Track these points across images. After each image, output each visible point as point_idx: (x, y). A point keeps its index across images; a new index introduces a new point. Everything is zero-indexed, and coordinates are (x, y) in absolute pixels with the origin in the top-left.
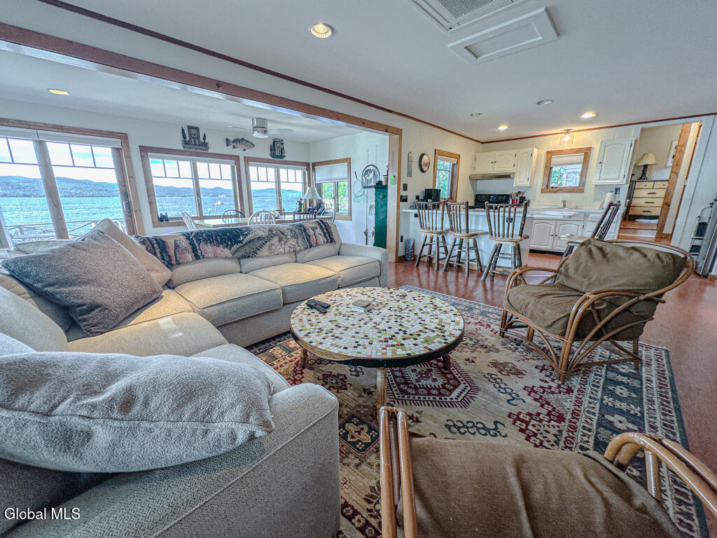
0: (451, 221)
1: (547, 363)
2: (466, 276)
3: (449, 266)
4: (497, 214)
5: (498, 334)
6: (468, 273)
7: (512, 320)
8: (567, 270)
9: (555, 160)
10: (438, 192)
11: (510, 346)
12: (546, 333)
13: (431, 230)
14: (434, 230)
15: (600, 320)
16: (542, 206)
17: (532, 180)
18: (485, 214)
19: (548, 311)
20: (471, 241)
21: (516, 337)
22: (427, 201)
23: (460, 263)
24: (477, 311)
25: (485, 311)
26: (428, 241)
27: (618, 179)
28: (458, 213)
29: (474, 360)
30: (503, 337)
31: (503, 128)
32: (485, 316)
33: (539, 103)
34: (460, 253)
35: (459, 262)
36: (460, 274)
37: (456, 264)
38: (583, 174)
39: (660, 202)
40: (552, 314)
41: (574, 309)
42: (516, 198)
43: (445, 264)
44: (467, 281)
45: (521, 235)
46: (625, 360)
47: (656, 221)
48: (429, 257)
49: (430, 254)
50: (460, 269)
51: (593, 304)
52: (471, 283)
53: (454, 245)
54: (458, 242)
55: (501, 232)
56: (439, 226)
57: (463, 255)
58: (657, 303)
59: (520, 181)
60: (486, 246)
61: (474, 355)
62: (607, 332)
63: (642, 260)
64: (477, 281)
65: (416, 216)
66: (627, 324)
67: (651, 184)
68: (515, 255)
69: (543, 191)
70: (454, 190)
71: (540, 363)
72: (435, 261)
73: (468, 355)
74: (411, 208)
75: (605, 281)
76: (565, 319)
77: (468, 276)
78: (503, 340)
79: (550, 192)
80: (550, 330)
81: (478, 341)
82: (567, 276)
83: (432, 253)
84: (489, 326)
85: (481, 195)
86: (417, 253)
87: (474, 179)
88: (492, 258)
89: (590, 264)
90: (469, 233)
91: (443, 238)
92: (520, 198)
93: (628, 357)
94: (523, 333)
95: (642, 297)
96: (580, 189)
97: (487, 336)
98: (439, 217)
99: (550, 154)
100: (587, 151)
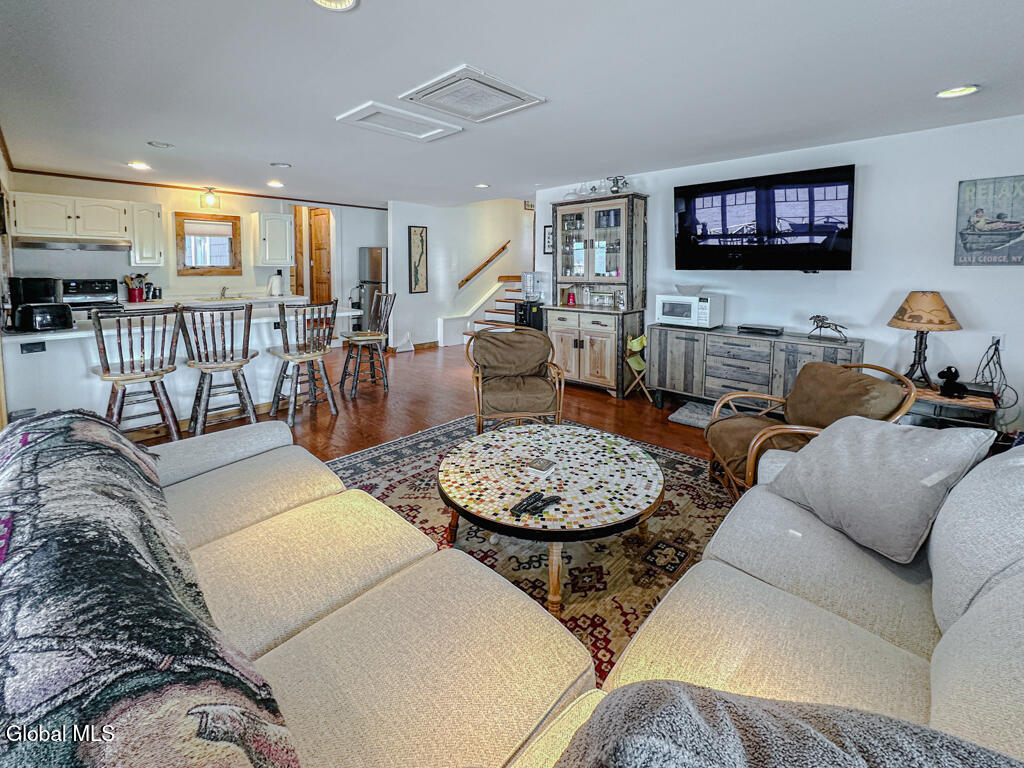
9: (190, 226)
27: (286, 260)
31: (140, 166)
59: (144, 258)
69: (179, 273)
79: (191, 275)
96: (234, 271)
99: (180, 217)
100: (235, 221)
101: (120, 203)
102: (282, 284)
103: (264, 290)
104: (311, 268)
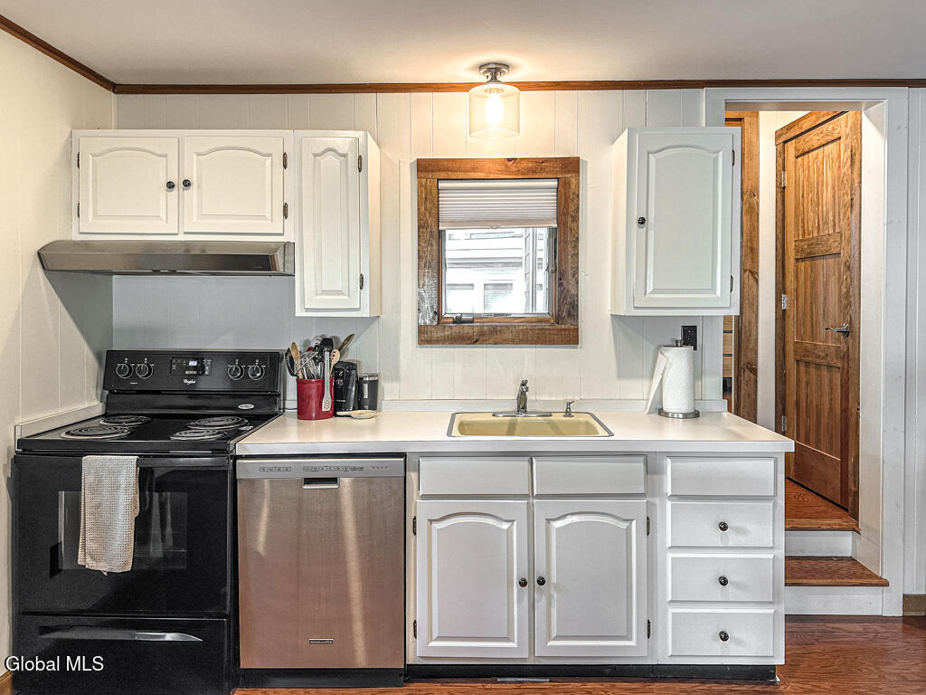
9: (454, 199)
42: (316, 368)
59: (324, 292)
69: (423, 338)
79: (451, 341)
85: (136, 356)
92: (336, 370)
99: (431, 172)
100: (566, 171)
101: (273, 140)
102: (697, 373)
103: (641, 391)
104: (781, 316)
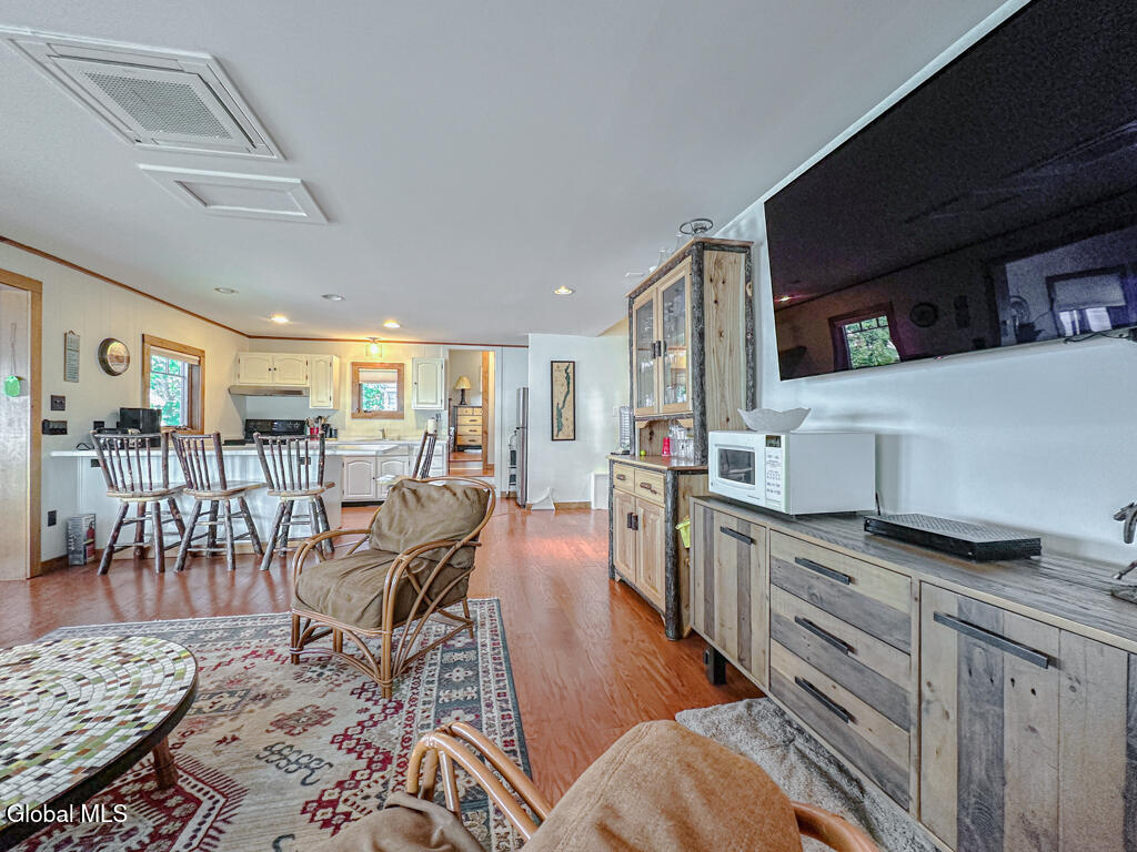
0: (185, 469)
1: (366, 678)
2: (229, 568)
3: (191, 557)
4: (276, 452)
5: (289, 660)
6: (234, 562)
7: (311, 626)
8: (379, 528)
9: (364, 374)
10: (154, 415)
11: (310, 674)
12: (356, 630)
13: (138, 490)
14: (146, 490)
15: (421, 588)
16: (354, 438)
17: (336, 399)
18: (255, 452)
19: (356, 596)
20: (235, 502)
21: (320, 655)
22: (126, 432)
23: (217, 546)
24: (248, 633)
25: (266, 627)
26: (132, 513)
27: (436, 403)
28: (200, 453)
29: (237, 734)
30: (298, 663)
31: (280, 319)
32: (267, 635)
33: (325, 296)
34: (213, 529)
35: (213, 545)
36: (218, 568)
37: (205, 551)
38: (400, 396)
39: (480, 430)
40: (361, 598)
41: (387, 581)
42: (316, 425)
43: (180, 554)
44: (233, 578)
45: (321, 482)
46: (459, 630)
47: (480, 451)
48: (141, 548)
49: (141, 540)
50: (216, 558)
51: (407, 567)
52: (243, 580)
53: (198, 515)
54: (206, 507)
55: (288, 481)
56: (158, 479)
57: (221, 530)
58: (475, 548)
59: (319, 401)
60: (265, 508)
61: (237, 723)
62: (432, 601)
63: (452, 500)
64: (255, 574)
65: (95, 463)
66: (450, 583)
67: (470, 410)
68: (316, 516)
69: (354, 416)
70: (197, 413)
71: (358, 683)
72: (154, 554)
73: (224, 728)
74: (78, 447)
75: (422, 533)
76: (377, 600)
77: (234, 568)
78: (297, 668)
79: (363, 417)
80: (362, 623)
81: (248, 691)
82: (381, 536)
83: (146, 539)
84: (271, 652)
85: (256, 421)
86: (104, 542)
87: (237, 394)
88: (278, 527)
89: (405, 514)
90: (228, 489)
91: (173, 504)
92: (323, 426)
93: (461, 624)
94: (326, 643)
95: (459, 545)
96: (398, 415)
97: (265, 675)
98: (157, 464)
99: (356, 366)
100: (400, 367)
101: (304, 357)
